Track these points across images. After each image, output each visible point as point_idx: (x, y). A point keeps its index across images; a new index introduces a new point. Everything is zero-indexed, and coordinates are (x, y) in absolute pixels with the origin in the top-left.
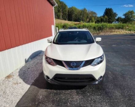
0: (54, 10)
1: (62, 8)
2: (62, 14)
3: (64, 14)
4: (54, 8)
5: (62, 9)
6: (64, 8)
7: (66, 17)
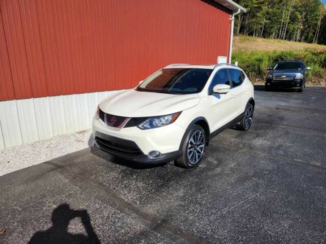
0: (233, 22)
1: (305, 11)
2: (302, 27)
3: (309, 27)
4: (233, 18)
5: (304, 13)
6: (312, 12)
7: (314, 34)
